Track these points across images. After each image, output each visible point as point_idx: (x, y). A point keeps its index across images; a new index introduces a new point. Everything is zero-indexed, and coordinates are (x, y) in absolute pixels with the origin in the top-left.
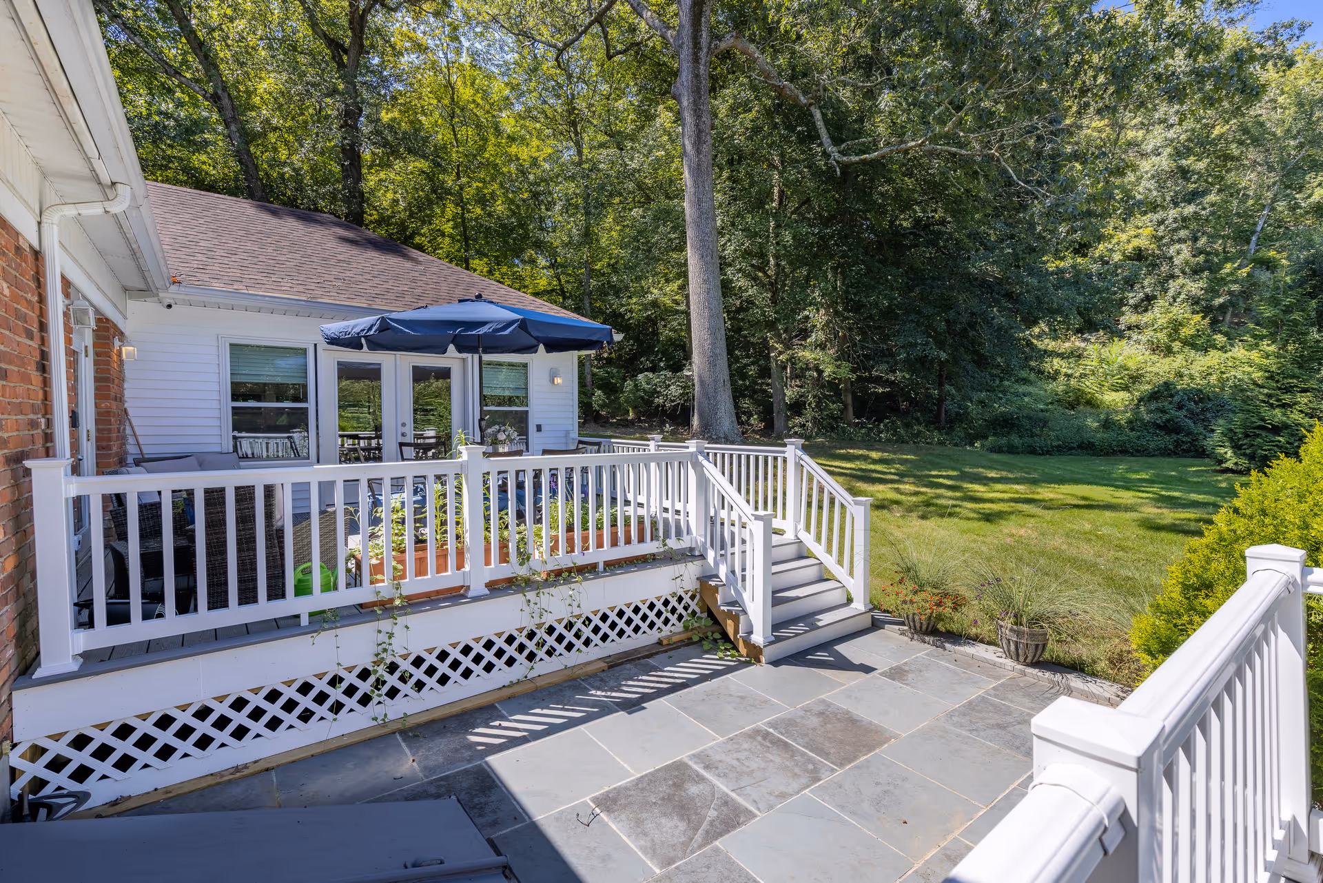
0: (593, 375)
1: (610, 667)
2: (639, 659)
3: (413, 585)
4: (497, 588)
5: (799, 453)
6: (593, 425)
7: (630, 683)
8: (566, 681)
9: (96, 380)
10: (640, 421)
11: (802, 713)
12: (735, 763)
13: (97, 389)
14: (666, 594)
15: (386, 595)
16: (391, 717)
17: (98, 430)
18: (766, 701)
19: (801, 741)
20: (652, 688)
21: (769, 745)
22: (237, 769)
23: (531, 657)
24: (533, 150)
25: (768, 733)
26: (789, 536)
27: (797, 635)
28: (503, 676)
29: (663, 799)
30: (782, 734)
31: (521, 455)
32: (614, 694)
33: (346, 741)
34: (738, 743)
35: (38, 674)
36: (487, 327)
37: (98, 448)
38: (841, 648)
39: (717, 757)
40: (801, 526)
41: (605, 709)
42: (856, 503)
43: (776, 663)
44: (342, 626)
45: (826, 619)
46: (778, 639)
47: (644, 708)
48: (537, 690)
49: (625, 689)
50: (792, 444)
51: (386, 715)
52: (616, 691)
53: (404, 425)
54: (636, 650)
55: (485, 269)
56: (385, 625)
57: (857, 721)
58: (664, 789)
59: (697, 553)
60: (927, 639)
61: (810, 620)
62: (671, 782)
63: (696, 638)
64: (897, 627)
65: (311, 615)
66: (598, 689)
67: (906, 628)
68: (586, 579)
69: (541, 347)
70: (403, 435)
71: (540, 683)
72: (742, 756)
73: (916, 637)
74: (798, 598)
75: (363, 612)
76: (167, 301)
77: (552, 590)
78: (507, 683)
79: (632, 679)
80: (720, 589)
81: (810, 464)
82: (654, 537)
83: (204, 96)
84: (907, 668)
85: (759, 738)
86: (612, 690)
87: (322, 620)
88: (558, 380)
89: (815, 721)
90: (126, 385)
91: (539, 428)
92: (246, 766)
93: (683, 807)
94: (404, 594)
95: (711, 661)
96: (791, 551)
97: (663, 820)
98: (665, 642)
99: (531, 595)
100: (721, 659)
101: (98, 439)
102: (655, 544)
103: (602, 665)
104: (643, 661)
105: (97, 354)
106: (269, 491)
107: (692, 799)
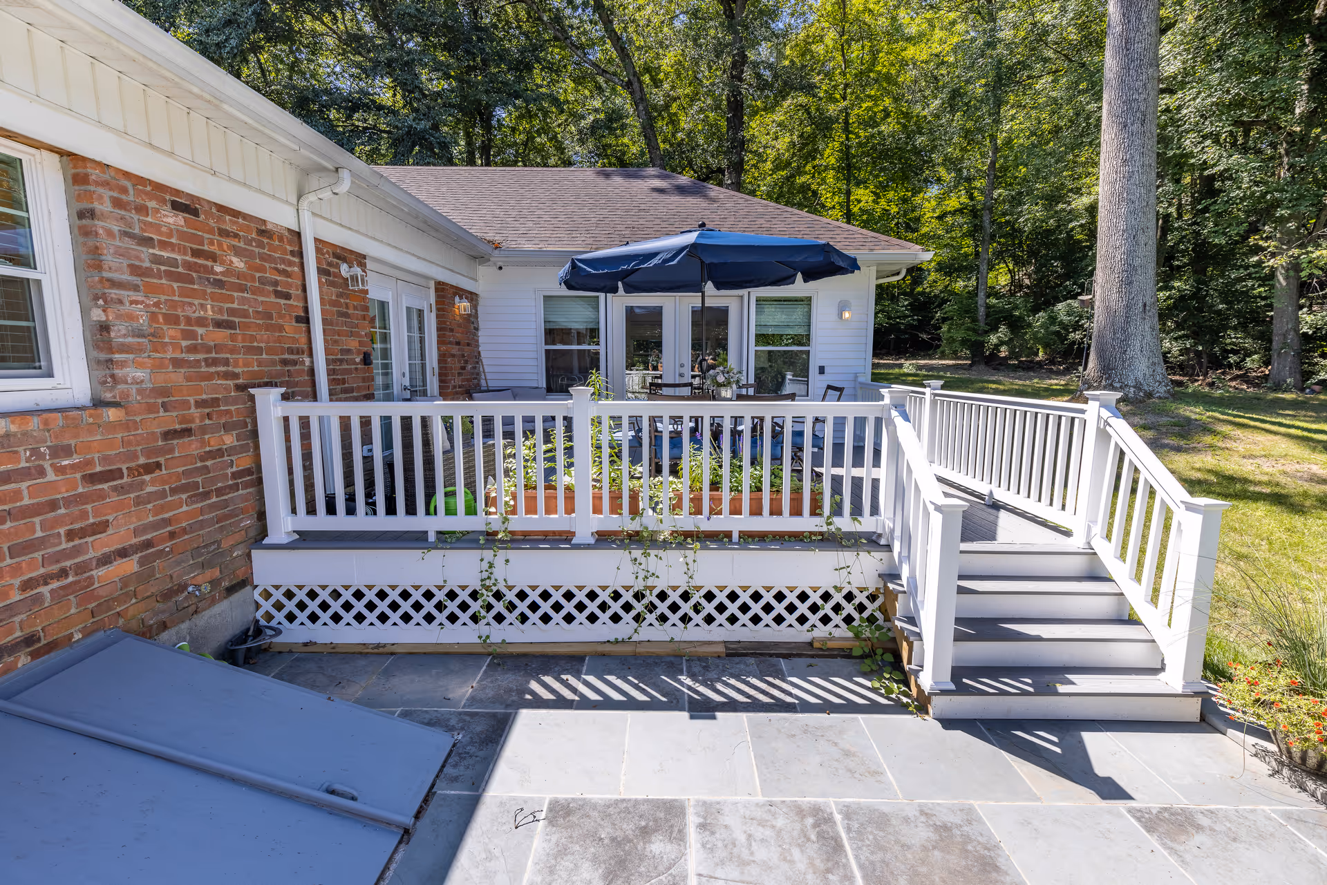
0: (988, 307)
1: (728, 655)
2: (771, 655)
3: (522, 522)
4: (604, 539)
5: (1105, 414)
6: (982, 367)
7: (732, 681)
8: (669, 655)
9: (439, 329)
10: (1052, 362)
11: (912, 812)
12: (742, 838)
13: (439, 336)
14: (826, 586)
15: (494, 527)
16: (493, 639)
17: (440, 368)
18: (877, 773)
19: (865, 854)
20: (749, 696)
21: (813, 837)
22: (378, 646)
23: (638, 618)
24: (935, 45)
25: (829, 820)
26: (1076, 543)
27: (1003, 693)
28: (604, 631)
29: (613, 839)
30: (849, 829)
31: (793, 400)
32: (701, 689)
33: (456, 649)
34: (774, 815)
35: (266, 541)
36: (658, 257)
37: (441, 381)
38: (1091, 739)
39: (727, 820)
40: (1098, 529)
41: (674, 702)
42: (1190, 507)
43: (949, 723)
44: (450, 549)
45: (1084, 683)
46: (962, 690)
47: (714, 718)
48: (635, 656)
49: (719, 686)
50: (1096, 398)
51: (488, 637)
52: (707, 686)
53: (682, 366)
54: (776, 644)
55: (871, 199)
56: (488, 554)
57: (996, 868)
58: (628, 828)
59: (883, 542)
60: (1310, 785)
61: (1047, 678)
62: (643, 823)
63: (857, 652)
64: (1251, 740)
65: (439, 533)
66: (693, 676)
67: (1273, 747)
68: (704, 548)
69: (799, 276)
70: (681, 375)
71: (640, 650)
72: (759, 832)
73: (1286, 772)
74: (1038, 639)
75: (489, 539)
76: (500, 264)
77: (661, 553)
78: (612, 639)
79: (737, 678)
80: (900, 595)
81: (1124, 433)
82: (816, 510)
83: (621, 86)
84: (1204, 821)
85: (810, 821)
86: (704, 683)
87: (447, 539)
88: (847, 315)
89: (921, 835)
90: (480, 333)
91: (822, 370)
92: (384, 646)
93: (622, 863)
94: (510, 529)
95: (860, 688)
96: (1076, 565)
97: (586, 865)
98: (816, 645)
99: (637, 553)
100: (874, 690)
101: (440, 375)
102: (817, 520)
103: (721, 649)
104: (774, 660)
105: (438, 310)
106: (425, 422)
107: (642, 858)
